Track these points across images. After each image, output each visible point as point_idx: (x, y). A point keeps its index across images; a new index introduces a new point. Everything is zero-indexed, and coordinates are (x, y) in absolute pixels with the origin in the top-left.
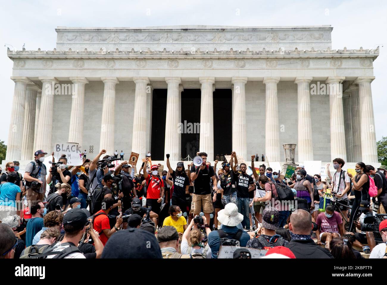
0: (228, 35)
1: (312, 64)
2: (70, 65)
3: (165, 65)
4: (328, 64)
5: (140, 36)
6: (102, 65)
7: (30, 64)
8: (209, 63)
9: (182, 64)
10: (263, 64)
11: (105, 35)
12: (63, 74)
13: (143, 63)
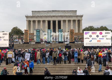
0: (60, 12)
1: (73, 17)
2: (35, 18)
3: (50, 18)
4: (75, 17)
5: (46, 12)
6: (40, 18)
7: (29, 18)
8: (57, 17)
9: (53, 18)
10: (66, 18)
11: (40, 12)
12: (34, 20)
13: (47, 18)
